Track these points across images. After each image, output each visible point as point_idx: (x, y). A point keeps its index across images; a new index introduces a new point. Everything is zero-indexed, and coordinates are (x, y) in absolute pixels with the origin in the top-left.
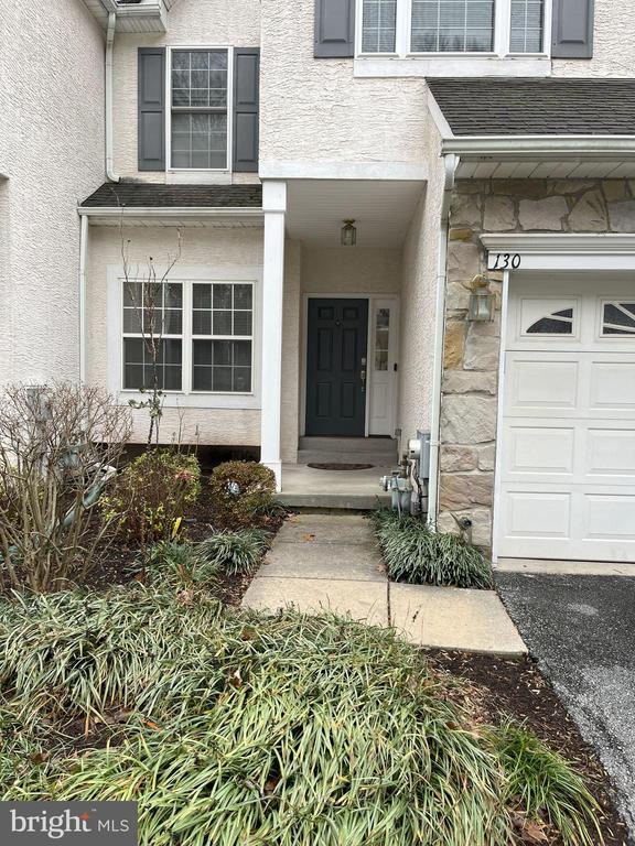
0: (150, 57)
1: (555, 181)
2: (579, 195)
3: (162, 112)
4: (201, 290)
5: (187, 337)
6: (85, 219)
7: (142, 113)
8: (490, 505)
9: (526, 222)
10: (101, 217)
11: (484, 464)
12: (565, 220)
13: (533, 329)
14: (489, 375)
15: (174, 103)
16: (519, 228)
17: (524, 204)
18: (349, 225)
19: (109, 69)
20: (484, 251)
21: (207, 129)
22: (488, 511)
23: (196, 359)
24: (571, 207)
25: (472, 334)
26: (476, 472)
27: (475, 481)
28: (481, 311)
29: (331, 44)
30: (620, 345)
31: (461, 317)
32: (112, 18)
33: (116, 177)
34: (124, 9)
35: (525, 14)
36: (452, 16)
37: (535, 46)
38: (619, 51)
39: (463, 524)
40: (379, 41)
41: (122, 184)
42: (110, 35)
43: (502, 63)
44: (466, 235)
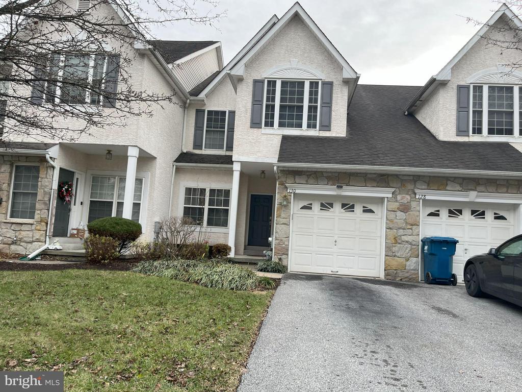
0: (200, 113)
1: (304, 171)
2: (310, 175)
3: (203, 130)
4: (212, 191)
5: (206, 207)
6: (175, 167)
7: (196, 130)
8: (287, 255)
9: (297, 181)
10: (180, 166)
11: (286, 243)
12: (307, 181)
13: (301, 208)
14: (288, 220)
15: (207, 127)
16: (295, 183)
17: (296, 176)
18: (263, 172)
19: (185, 116)
20: (287, 188)
21: (218, 136)
22: (287, 256)
23: (209, 215)
24: (308, 178)
25: (283, 209)
26: (284, 245)
27: (283, 248)
28: (285, 203)
29: (255, 124)
30: (324, 213)
31: (280, 204)
32: (188, 101)
33: (185, 151)
34: (192, 98)
35: (312, 117)
36: (291, 117)
37: (315, 127)
38: (339, 129)
39: (280, 259)
40: (270, 124)
41: (187, 154)
42: (187, 105)
43: (304, 131)
44: (282, 184)
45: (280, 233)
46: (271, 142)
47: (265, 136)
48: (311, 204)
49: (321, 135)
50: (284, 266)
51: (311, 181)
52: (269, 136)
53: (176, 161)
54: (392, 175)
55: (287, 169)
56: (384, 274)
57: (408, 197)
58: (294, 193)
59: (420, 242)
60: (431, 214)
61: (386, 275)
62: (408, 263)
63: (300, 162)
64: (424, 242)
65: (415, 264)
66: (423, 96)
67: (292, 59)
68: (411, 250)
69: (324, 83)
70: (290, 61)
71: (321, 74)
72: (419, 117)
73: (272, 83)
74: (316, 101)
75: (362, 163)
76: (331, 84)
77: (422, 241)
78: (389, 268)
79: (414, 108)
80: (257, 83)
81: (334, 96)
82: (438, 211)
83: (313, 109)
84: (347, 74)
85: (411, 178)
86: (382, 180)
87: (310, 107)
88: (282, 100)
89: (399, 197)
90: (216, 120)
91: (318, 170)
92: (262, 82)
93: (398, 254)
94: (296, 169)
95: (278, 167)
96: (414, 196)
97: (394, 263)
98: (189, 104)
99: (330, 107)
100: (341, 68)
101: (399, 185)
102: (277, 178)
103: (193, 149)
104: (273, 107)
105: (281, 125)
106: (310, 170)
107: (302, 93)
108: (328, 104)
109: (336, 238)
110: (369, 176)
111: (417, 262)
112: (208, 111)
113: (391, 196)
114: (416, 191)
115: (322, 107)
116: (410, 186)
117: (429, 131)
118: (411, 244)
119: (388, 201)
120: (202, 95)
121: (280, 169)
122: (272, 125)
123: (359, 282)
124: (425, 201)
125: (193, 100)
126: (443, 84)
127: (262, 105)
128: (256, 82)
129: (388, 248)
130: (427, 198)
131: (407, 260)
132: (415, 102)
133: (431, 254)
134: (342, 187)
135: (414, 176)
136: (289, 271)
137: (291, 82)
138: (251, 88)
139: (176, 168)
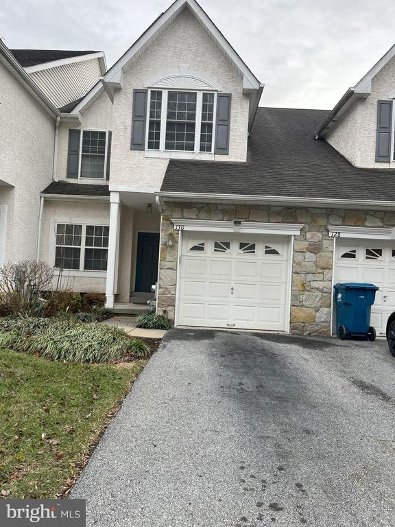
0: (74, 134)
1: (195, 203)
2: (202, 208)
4: (89, 228)
5: (83, 247)
6: (43, 198)
7: (69, 155)
8: (174, 306)
9: (186, 215)
15: (83, 151)
16: (183, 218)
18: (150, 205)
19: (56, 137)
20: (172, 224)
21: (96, 162)
23: (86, 256)
24: (200, 211)
27: (169, 298)
28: (170, 243)
29: (137, 145)
30: (219, 255)
31: (165, 244)
32: (59, 118)
33: (57, 180)
34: (63, 115)
35: (205, 138)
36: (180, 137)
37: (209, 149)
38: (238, 152)
39: (165, 312)
40: (154, 145)
41: (59, 183)
42: (58, 124)
43: (196, 155)
44: (167, 219)
45: (164, 280)
46: (156, 168)
47: (150, 160)
48: (203, 244)
49: (216, 160)
50: (169, 321)
51: (202, 215)
52: (153, 160)
53: (46, 191)
54: (301, 208)
55: (172, 200)
56: (289, 327)
57: (320, 235)
58: (182, 231)
59: (333, 289)
60: (346, 255)
61: (292, 328)
62: (318, 314)
63: (189, 191)
64: (338, 288)
65: (325, 316)
66: (337, 115)
67: (180, 64)
68: (322, 298)
69: (220, 96)
70: (179, 67)
71: (217, 83)
72: (332, 142)
73: (157, 94)
74: (211, 118)
75: (265, 193)
76: (229, 96)
77: (334, 287)
78: (295, 320)
79: (325, 130)
80: (139, 94)
81: (233, 112)
82: (354, 251)
83: (206, 127)
84: (249, 84)
85: (324, 211)
86: (289, 214)
87: (203, 125)
88: (169, 116)
89: (308, 235)
90: (94, 143)
91: (211, 202)
92: (145, 92)
93: (307, 304)
94: (184, 200)
95: (161, 197)
96: (325, 233)
97: (301, 314)
98: (60, 122)
99: (228, 125)
100: (240, 76)
101: (309, 220)
102: (161, 211)
103: (67, 177)
104: (159, 123)
105: (168, 147)
106: (202, 201)
107: (194, 108)
108: (225, 122)
109: (233, 285)
110: (273, 208)
111: (328, 313)
112: (85, 132)
113: (298, 233)
114: (330, 227)
115: (218, 125)
116: (322, 222)
117: (343, 157)
118: (321, 291)
119: (295, 239)
120: (76, 112)
121: (165, 200)
122: (157, 147)
123: (259, 340)
124: (339, 239)
125: (65, 118)
126: (362, 98)
127: (144, 121)
128: (136, 92)
129: (294, 296)
130: (342, 235)
131: (317, 311)
132: (327, 123)
133: (346, 304)
134: (240, 223)
135: (326, 209)
136: (176, 325)
137: (180, 93)
138: (131, 100)
139: (44, 200)
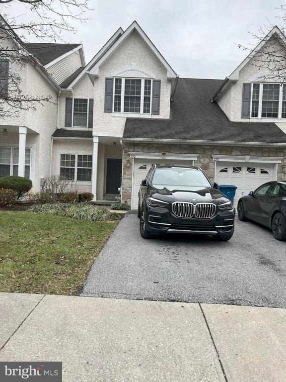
0: (68, 100)
3: (71, 113)
4: (79, 156)
5: (76, 168)
7: (66, 113)
9: (136, 150)
10: (56, 139)
11: (130, 191)
12: (142, 150)
13: (140, 168)
14: (131, 176)
15: (74, 111)
17: (136, 147)
18: (115, 143)
20: (129, 155)
21: (82, 117)
22: (130, 200)
23: (78, 173)
25: (127, 169)
26: (128, 193)
28: (128, 165)
29: (108, 110)
31: (125, 166)
33: (59, 128)
34: (62, 89)
35: (147, 105)
36: (132, 105)
37: (148, 112)
38: (165, 113)
39: (126, 202)
40: (118, 109)
41: (61, 130)
43: (141, 115)
44: (126, 152)
45: (125, 185)
46: (119, 123)
48: (146, 166)
49: (153, 118)
50: (128, 206)
51: (145, 150)
52: (117, 118)
53: (53, 136)
54: (197, 145)
55: (129, 142)
57: (208, 160)
58: (134, 158)
60: (222, 171)
63: (138, 137)
69: (154, 81)
70: (131, 65)
71: (152, 74)
73: (119, 81)
74: (149, 94)
79: (216, 98)
81: (162, 90)
82: (227, 168)
84: (170, 75)
85: (210, 147)
86: (191, 149)
87: (145, 98)
88: (126, 92)
89: (202, 160)
90: (81, 106)
92: (112, 79)
94: (135, 142)
96: (211, 159)
98: (61, 94)
99: (159, 98)
100: (166, 70)
101: (202, 152)
102: (123, 148)
103: (65, 126)
104: (120, 97)
105: (126, 110)
106: (144, 143)
107: (140, 88)
108: (157, 96)
110: (183, 146)
112: (75, 99)
113: (196, 159)
114: (213, 156)
115: (153, 98)
116: (209, 153)
117: (225, 114)
119: (195, 162)
120: (70, 88)
121: (125, 142)
124: (218, 162)
125: (64, 91)
127: (112, 96)
128: (107, 79)
130: (220, 160)
132: (217, 93)
134: (165, 154)
136: (131, 209)
137: (132, 80)
138: (104, 84)
139: (53, 141)
